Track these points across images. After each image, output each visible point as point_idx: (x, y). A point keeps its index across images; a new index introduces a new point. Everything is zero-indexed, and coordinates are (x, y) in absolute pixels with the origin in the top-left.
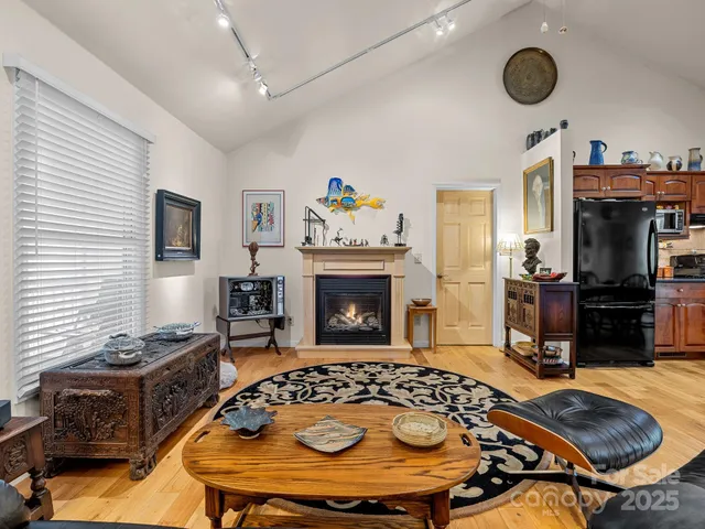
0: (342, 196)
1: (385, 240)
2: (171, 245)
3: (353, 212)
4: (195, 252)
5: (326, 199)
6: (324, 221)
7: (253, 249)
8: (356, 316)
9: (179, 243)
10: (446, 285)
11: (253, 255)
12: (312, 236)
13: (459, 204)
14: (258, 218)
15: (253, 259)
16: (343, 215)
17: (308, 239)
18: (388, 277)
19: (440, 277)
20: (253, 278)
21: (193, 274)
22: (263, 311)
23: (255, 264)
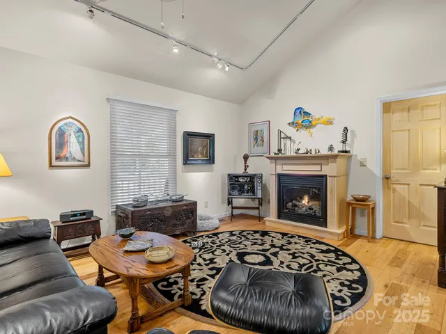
0: (303, 119)
1: (331, 148)
2: (193, 157)
3: (311, 130)
4: (211, 160)
5: (293, 123)
6: (290, 138)
7: (246, 158)
8: (308, 202)
9: (200, 156)
10: (394, 186)
11: (246, 162)
12: (282, 148)
13: (409, 111)
14: (256, 139)
15: (245, 163)
16: (304, 132)
17: (280, 150)
18: (324, 177)
19: (387, 178)
20: (246, 174)
21: (212, 171)
22: (251, 194)
23: (246, 167)
